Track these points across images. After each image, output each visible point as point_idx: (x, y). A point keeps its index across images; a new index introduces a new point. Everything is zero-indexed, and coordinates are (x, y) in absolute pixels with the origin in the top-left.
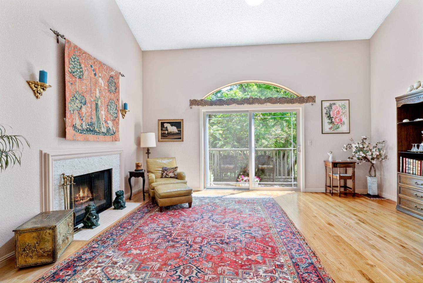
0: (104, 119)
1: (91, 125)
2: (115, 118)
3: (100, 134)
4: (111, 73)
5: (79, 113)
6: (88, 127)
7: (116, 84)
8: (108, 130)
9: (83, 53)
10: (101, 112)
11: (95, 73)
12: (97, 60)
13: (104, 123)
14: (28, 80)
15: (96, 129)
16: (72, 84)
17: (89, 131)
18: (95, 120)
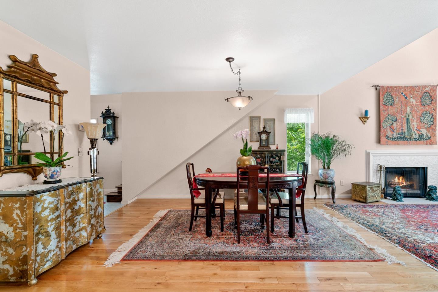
0: (416, 128)
1: (402, 134)
2: (430, 126)
3: (411, 140)
4: (425, 90)
5: (391, 128)
6: (399, 135)
7: (432, 97)
8: (421, 136)
9: (395, 88)
10: (412, 124)
11: (405, 97)
12: (408, 86)
13: (416, 132)
14: (360, 117)
15: (406, 136)
16: (385, 111)
17: (399, 138)
18: (405, 130)
